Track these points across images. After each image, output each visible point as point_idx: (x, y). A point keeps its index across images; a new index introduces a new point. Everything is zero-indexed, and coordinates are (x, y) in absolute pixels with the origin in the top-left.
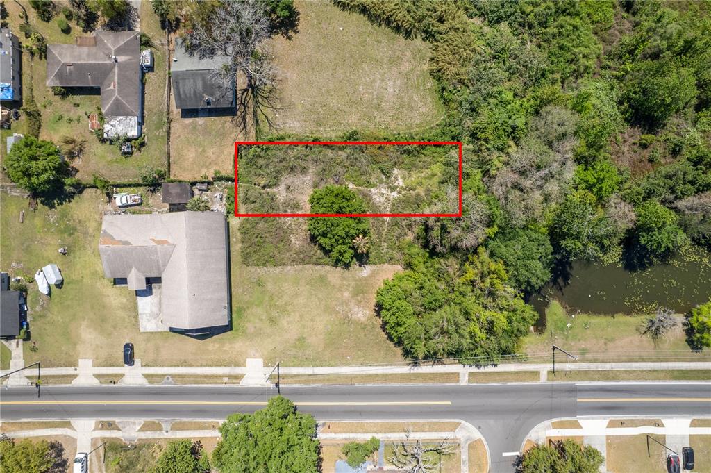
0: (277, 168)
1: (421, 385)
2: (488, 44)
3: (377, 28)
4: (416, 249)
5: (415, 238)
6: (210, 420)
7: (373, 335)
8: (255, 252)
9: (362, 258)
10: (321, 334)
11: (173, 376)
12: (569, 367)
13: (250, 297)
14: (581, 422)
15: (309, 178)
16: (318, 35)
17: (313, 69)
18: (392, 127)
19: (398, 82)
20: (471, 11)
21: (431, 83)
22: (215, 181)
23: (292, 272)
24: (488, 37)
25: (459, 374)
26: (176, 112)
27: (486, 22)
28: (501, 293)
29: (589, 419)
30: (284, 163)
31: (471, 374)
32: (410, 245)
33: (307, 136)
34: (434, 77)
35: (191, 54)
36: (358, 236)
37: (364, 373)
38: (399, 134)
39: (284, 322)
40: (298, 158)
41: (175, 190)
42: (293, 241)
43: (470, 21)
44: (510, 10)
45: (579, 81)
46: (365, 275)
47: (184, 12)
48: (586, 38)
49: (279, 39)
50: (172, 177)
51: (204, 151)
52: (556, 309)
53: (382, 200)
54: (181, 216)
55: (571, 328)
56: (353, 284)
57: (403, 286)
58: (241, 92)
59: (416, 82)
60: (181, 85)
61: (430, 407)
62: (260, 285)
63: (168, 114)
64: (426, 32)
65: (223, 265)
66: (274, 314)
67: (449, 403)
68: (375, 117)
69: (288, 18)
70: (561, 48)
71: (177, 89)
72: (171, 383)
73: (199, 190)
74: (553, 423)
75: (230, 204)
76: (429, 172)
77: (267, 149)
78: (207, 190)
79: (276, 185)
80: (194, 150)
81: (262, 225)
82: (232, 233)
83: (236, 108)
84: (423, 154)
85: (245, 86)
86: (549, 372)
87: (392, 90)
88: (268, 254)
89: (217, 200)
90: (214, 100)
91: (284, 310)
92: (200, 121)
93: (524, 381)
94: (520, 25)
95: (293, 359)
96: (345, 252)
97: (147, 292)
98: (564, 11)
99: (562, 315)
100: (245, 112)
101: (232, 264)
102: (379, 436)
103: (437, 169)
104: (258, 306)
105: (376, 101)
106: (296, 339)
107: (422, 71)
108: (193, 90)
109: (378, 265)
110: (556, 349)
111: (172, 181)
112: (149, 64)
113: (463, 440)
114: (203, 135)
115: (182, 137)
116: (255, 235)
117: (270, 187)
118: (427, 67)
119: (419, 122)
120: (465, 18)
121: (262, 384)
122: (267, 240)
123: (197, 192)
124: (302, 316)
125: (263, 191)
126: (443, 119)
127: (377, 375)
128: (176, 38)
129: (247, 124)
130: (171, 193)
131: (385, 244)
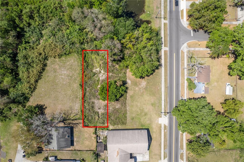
0: (92, 112)
1: (168, 63)
2: (50, 38)
3: (43, 77)
4: (121, 64)
5: (117, 65)
6: (180, 136)
7: (151, 80)
8: (122, 120)
9: (124, 83)
10: (151, 98)
11: (164, 149)
12: (163, 13)
13: (137, 122)
14: (181, 9)
15: (96, 101)
16: (45, 97)
17: (57, 99)
18: (78, 72)
19: (62, 69)
20: (38, 43)
21: (63, 58)
22: (96, 134)
23: (129, 107)
24: (47, 38)
25: (165, 50)
26: (72, 148)
27: (42, 38)
28: (137, 36)
29: (180, 7)
30: (91, 110)
31: (165, 46)
32: (120, 66)
33: (81, 102)
34: (61, 57)
35: (51, 142)
36: (117, 84)
37: (164, 83)
38: (81, 70)
39: (146, 110)
40: (89, 105)
41: (99, 148)
42: (118, 107)
43: (41, 44)
44: (38, 30)
45: (63, 6)
46: (130, 82)
47: (36, 145)
48: (48, 4)
49: (47, 111)
50: (95, 149)
51: (86, 138)
52: (143, 17)
53: (104, 76)
54: (108, 146)
55: (149, 12)
56: (133, 86)
57: (134, 69)
58: (65, 125)
59: (63, 63)
60: (62, 146)
61: (176, 61)
62: (133, 119)
63: (72, 151)
64: (45, 60)
65: (126, 131)
66: (143, 114)
67: (175, 54)
68: (75, 78)
69: (39, 108)
70: (51, 12)
71: (64, 147)
72: (167, 150)
73: (100, 140)
74: (182, 19)
75: (105, 129)
76: (94, 59)
77: (85, 116)
78: (100, 137)
79: (98, 113)
80: (85, 142)
81: (112, 118)
82: (115, 128)
83: (71, 127)
84: (88, 61)
85: (63, 123)
86: (164, 20)
87: (65, 72)
88: (122, 116)
89: (103, 134)
90: (68, 134)
91: (142, 111)
92: (75, 139)
93: (167, 28)
94: (43, 26)
95: (159, 108)
96: (122, 89)
97: (135, 158)
98: (38, 11)
99: (145, 15)
100: (72, 124)
101: (126, 128)
102: (186, 78)
103: (93, 57)
104: (140, 119)
105: (69, 78)
106: (152, 106)
107: (59, 61)
108: (64, 142)
109: (127, 77)
110: (157, 17)
111: (96, 149)
112: (54, 158)
113: (187, 50)
114: (80, 138)
115: (81, 146)
116: (116, 120)
117: (99, 115)
118: (57, 59)
119: (77, 63)
120: (40, 46)
121: (167, 118)
122: (117, 116)
123: (100, 141)
124: (144, 104)
125: (100, 117)
126: (76, 54)
127: (165, 79)
128: (45, 148)
129: (76, 123)
130: (101, 150)
131: (120, 75)
